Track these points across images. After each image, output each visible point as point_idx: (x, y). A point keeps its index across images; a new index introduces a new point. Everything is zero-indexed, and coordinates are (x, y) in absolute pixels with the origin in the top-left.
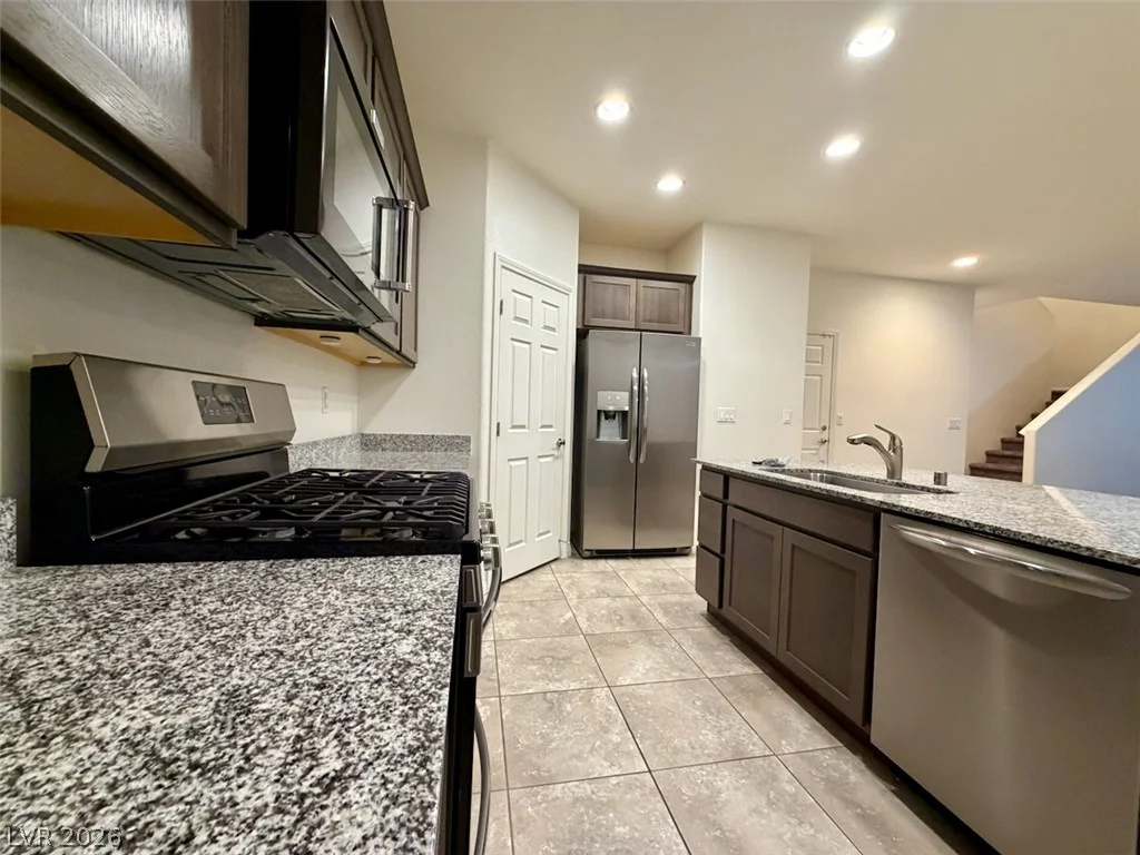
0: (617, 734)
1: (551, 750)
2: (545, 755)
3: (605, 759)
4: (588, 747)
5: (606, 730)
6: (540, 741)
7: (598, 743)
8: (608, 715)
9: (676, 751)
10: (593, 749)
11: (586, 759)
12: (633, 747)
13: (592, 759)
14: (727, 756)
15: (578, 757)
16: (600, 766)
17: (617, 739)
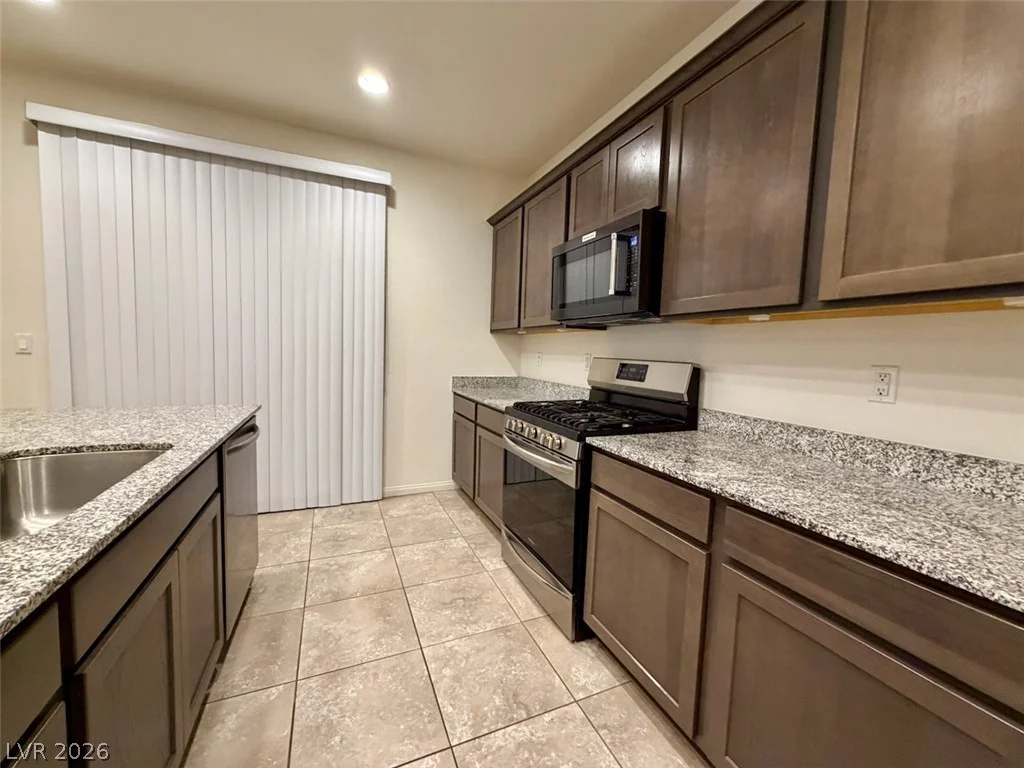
0: (444, 677)
1: (501, 651)
2: (505, 648)
3: (457, 652)
4: (471, 660)
5: (456, 679)
6: (514, 658)
7: (462, 665)
8: (454, 698)
9: (392, 670)
10: (468, 657)
11: (472, 649)
12: (432, 666)
13: (468, 649)
14: (344, 674)
15: (479, 650)
16: (461, 646)
17: (447, 672)
